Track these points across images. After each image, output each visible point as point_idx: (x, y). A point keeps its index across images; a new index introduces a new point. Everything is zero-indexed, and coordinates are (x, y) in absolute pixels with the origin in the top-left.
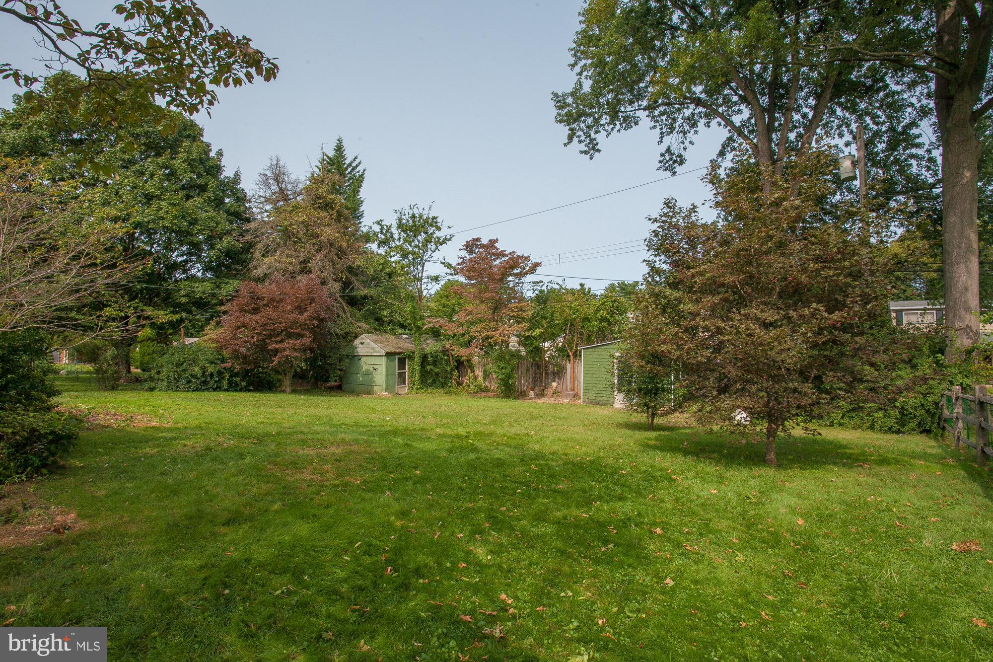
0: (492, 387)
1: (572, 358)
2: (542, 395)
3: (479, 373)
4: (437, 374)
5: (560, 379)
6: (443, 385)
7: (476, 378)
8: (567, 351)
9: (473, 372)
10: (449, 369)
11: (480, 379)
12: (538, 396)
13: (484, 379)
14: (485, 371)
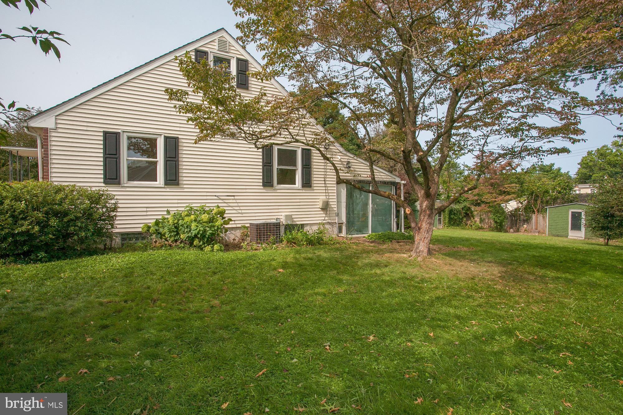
0: (485, 227)
1: (536, 212)
2: (518, 231)
3: (477, 219)
4: (456, 220)
5: (528, 223)
6: (458, 225)
7: (475, 221)
8: (533, 208)
9: (474, 219)
10: (461, 217)
11: (478, 222)
12: (515, 232)
13: (480, 222)
14: (481, 219)
